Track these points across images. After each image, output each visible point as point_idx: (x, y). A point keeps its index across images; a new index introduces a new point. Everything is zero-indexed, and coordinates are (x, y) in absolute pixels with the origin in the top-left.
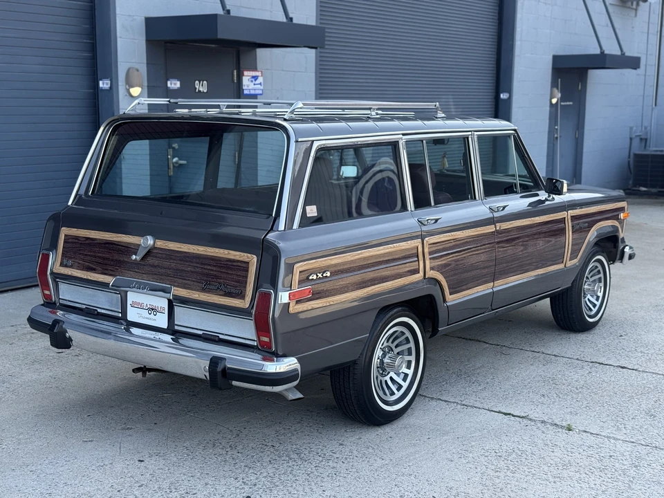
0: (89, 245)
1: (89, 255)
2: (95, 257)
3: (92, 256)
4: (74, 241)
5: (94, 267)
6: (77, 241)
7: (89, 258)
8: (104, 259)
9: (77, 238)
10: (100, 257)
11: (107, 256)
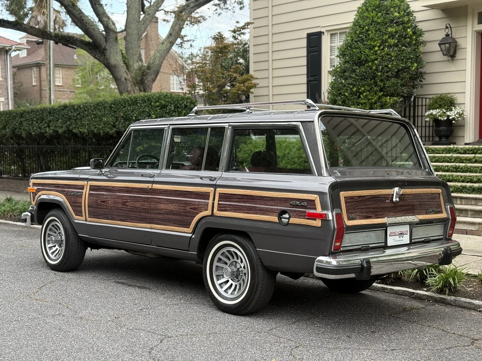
0: (362, 201)
1: (364, 208)
2: (368, 208)
3: (366, 208)
4: (351, 200)
5: (369, 215)
6: (353, 200)
7: (365, 210)
8: (374, 208)
9: (352, 197)
10: (371, 208)
11: (375, 206)
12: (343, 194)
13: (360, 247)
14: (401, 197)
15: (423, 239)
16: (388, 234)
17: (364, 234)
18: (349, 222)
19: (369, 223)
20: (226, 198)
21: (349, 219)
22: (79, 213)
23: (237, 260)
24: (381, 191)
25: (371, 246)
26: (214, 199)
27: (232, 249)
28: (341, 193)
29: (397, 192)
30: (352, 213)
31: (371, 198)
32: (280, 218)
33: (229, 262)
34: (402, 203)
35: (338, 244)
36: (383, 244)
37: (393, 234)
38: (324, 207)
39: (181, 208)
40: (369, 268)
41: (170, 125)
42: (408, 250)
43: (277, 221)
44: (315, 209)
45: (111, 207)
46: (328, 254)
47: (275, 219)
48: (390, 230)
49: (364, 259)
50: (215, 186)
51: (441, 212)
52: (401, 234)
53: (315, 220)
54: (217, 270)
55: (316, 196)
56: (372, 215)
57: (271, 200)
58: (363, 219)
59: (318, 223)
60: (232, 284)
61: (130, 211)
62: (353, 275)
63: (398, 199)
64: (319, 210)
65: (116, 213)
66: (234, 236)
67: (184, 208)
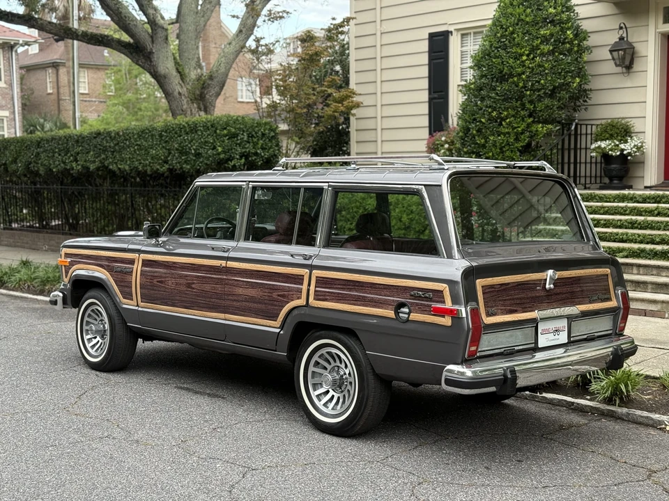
12: (480, 283)
13: (502, 350)
14: (557, 282)
15: (585, 337)
16: (540, 331)
17: (508, 334)
18: (488, 318)
19: (514, 319)
20: (326, 284)
21: (488, 315)
22: (128, 295)
23: (339, 365)
24: (530, 276)
25: (516, 348)
26: (309, 285)
27: (334, 351)
28: (478, 281)
29: (550, 276)
30: (493, 307)
31: (517, 286)
32: (397, 313)
33: (329, 367)
34: (558, 290)
35: (473, 348)
36: (533, 345)
37: (546, 332)
38: (455, 301)
39: (266, 294)
40: (515, 378)
41: (250, 182)
42: (565, 352)
43: (394, 316)
44: (444, 302)
45: (172, 289)
46: (460, 361)
47: (390, 313)
48: (541, 327)
49: (508, 368)
50: (312, 268)
51: (609, 299)
52: (557, 331)
53: (444, 317)
54: (313, 377)
55: (445, 285)
56: (518, 309)
57: (384, 289)
58: (507, 314)
59: (447, 321)
60: (333, 396)
61: (198, 296)
62: (493, 389)
63: (552, 286)
64: (448, 304)
65: (178, 298)
66: (336, 334)
67: (269, 294)
